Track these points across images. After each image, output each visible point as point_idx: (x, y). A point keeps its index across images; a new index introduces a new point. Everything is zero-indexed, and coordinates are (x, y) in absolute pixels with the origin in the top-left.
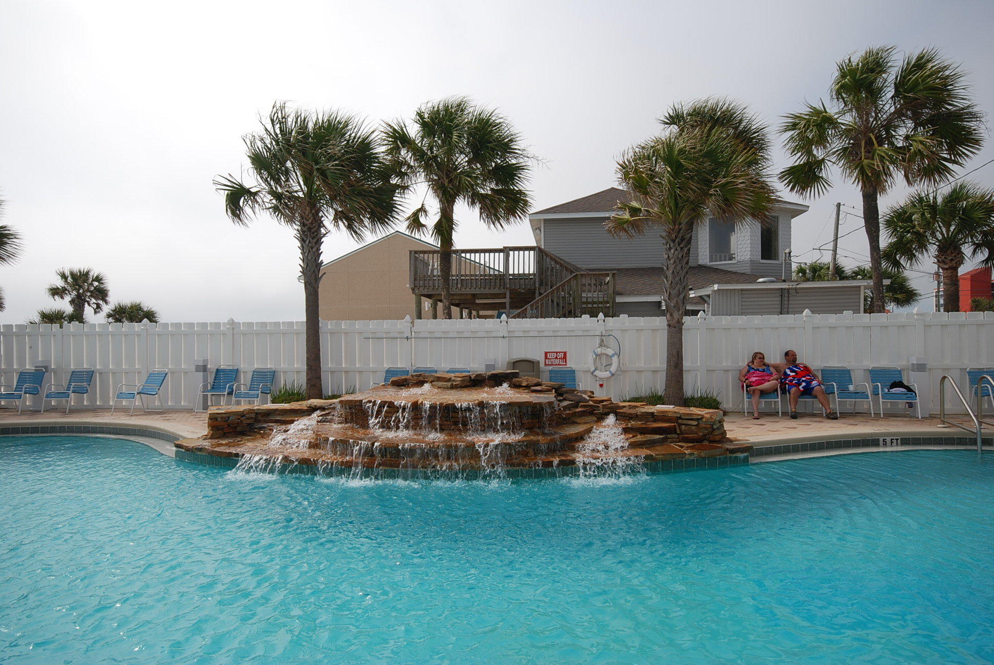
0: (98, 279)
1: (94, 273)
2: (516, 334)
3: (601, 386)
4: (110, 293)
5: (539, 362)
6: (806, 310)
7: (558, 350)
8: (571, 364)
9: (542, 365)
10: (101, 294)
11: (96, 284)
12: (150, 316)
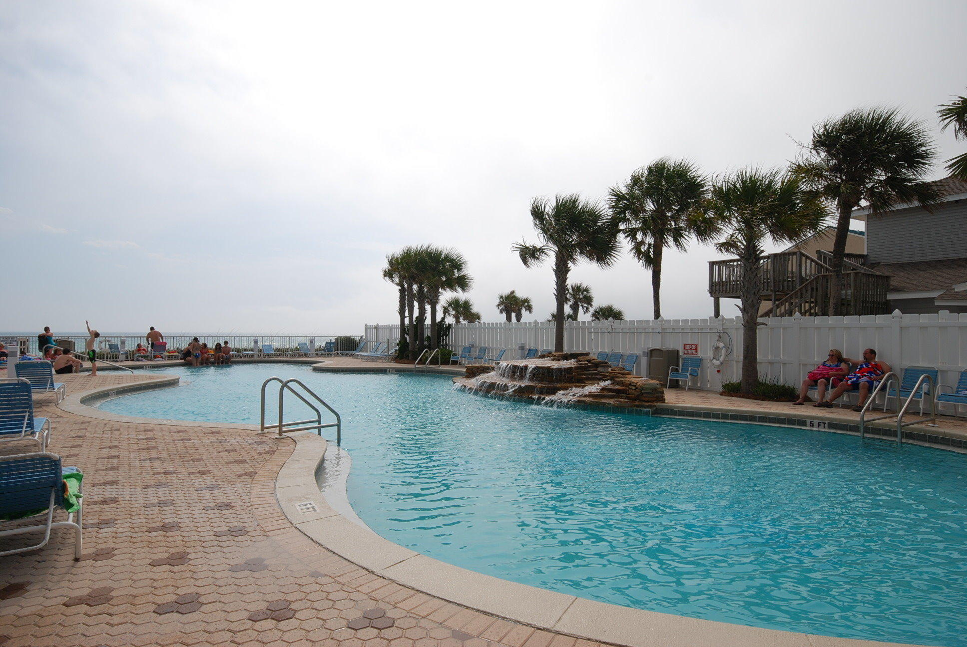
0: (586, 290)
1: (584, 286)
2: (668, 331)
3: (718, 371)
4: (594, 299)
5: (678, 352)
6: (897, 310)
7: (693, 343)
8: (700, 354)
9: (681, 353)
10: (588, 300)
11: (585, 293)
12: (617, 316)
